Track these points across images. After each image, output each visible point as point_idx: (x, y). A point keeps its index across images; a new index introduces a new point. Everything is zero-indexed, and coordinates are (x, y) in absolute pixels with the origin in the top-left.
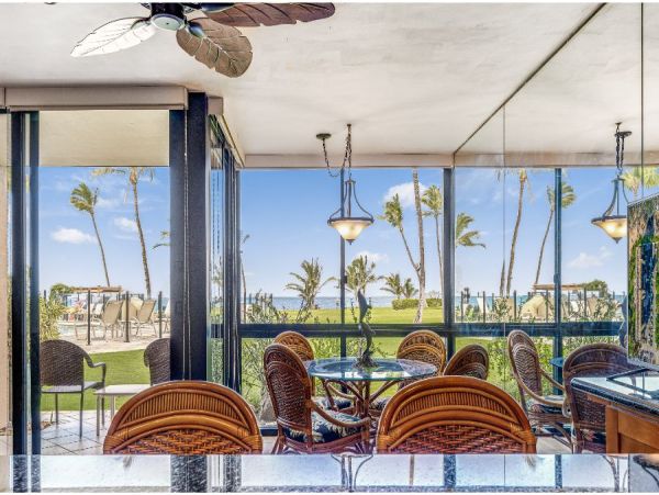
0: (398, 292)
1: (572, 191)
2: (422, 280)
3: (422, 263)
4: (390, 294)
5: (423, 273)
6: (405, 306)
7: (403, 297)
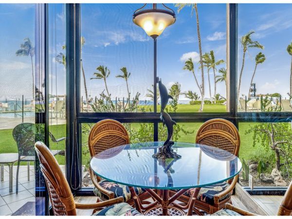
0: (192, 98)
1: (264, 56)
2: (203, 93)
3: (203, 84)
4: (188, 99)
5: (203, 90)
6: (195, 103)
7: (194, 100)
